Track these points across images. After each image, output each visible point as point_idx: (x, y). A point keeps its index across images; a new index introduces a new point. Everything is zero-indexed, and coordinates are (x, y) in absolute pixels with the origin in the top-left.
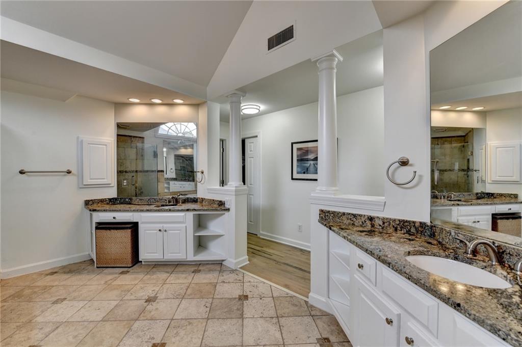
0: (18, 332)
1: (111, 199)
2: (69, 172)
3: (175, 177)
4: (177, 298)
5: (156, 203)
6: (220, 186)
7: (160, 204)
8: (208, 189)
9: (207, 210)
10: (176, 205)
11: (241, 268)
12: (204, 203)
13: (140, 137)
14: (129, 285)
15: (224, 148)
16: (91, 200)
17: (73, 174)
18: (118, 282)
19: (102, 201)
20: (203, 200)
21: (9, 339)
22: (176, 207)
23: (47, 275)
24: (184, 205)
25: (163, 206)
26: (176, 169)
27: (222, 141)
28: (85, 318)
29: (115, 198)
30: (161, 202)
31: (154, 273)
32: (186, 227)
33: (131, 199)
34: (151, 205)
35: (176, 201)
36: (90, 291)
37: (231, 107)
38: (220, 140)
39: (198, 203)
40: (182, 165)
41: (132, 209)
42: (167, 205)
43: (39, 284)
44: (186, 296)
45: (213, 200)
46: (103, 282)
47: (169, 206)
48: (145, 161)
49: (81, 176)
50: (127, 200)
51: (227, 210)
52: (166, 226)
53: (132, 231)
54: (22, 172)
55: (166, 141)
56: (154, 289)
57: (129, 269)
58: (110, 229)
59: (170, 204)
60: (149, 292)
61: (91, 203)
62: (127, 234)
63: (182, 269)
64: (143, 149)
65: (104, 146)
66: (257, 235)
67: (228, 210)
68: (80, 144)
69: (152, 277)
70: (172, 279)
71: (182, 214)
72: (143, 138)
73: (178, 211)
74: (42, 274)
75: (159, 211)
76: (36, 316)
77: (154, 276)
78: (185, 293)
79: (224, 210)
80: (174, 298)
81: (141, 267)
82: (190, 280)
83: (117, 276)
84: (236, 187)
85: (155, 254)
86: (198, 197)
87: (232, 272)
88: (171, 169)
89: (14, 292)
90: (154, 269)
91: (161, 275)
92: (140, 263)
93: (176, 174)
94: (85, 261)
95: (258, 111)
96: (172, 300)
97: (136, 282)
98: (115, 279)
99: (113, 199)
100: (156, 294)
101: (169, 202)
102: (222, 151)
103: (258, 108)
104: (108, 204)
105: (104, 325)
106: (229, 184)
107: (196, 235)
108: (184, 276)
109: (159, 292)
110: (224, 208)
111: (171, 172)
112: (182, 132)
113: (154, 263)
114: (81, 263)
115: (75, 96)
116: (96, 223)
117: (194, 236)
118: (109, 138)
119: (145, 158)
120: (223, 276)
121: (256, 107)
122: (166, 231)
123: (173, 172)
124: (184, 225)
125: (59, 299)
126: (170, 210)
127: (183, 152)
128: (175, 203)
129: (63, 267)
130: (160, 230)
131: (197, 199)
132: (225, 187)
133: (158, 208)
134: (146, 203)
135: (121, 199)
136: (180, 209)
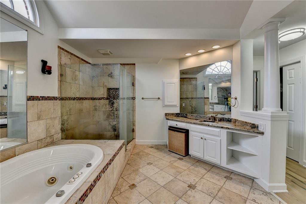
0: (132, 173)
1: (177, 113)
2: (159, 99)
3: (217, 102)
4: (210, 195)
5: (201, 119)
6: (253, 110)
7: (203, 120)
8: (241, 113)
9: (239, 130)
10: (214, 122)
11: (276, 193)
12: (237, 123)
13: (195, 78)
14: (181, 168)
15: (258, 77)
16: (168, 113)
17: (161, 100)
18: (176, 164)
19: (173, 114)
20: (236, 121)
21: (129, 175)
22: (214, 124)
23: (149, 147)
24: (220, 122)
25: (205, 121)
26: (218, 97)
27: (256, 73)
28: (156, 180)
29: (179, 113)
30: (204, 119)
31: (197, 166)
32: (221, 140)
33: (186, 115)
34: (198, 120)
35: (214, 119)
36: (163, 164)
37: (266, 39)
38: (254, 72)
39: (232, 123)
40: (222, 94)
41: (186, 121)
42: (208, 121)
43: (146, 151)
44: (217, 197)
45: (246, 122)
46: (169, 161)
47: (209, 122)
48: (198, 92)
49: (163, 101)
50: (185, 115)
51: (260, 133)
52: (206, 136)
53: (185, 135)
54: (143, 99)
55: (211, 78)
56: (195, 179)
57: (184, 158)
58: (175, 131)
59: (210, 121)
60: (192, 179)
61: (167, 115)
62: (183, 135)
63: (217, 171)
64: (196, 85)
65: (174, 84)
66: (298, 162)
67: (262, 133)
68: (164, 84)
69: (195, 169)
70: (208, 176)
71: (218, 130)
72: (196, 78)
73: (215, 127)
74: (148, 146)
75: (201, 125)
76: (140, 168)
77: (197, 169)
78: (217, 194)
79: (258, 133)
80: (207, 194)
81: (190, 158)
82: (223, 184)
83: (177, 159)
84: (272, 113)
85: (198, 154)
86: (232, 118)
87: (265, 194)
88: (215, 97)
89: (137, 152)
90: (197, 163)
91: (201, 170)
92: (190, 156)
93: (218, 100)
94: (164, 145)
95: (302, 34)
96: (206, 195)
97: (185, 168)
98: (175, 161)
99: (178, 113)
100: (196, 184)
101: (210, 119)
102: (255, 81)
103: (302, 30)
104: (175, 116)
105: (163, 190)
106: (263, 109)
107: (229, 148)
108: (217, 177)
109: (198, 183)
110: (257, 131)
111: (215, 98)
112: (222, 71)
113: (198, 159)
114: (163, 145)
115: (161, 59)
116: (169, 126)
117: (227, 149)
118: (176, 79)
119: (198, 90)
120: (254, 194)
121: (299, 30)
122: (205, 139)
123: (216, 99)
124: (219, 139)
125: (150, 163)
126: (209, 125)
127: (223, 85)
128: (213, 121)
129: (156, 145)
130: (202, 138)
131: (231, 120)
132: (259, 112)
133: (201, 123)
134: (195, 118)
135: (181, 114)
136: (216, 126)
